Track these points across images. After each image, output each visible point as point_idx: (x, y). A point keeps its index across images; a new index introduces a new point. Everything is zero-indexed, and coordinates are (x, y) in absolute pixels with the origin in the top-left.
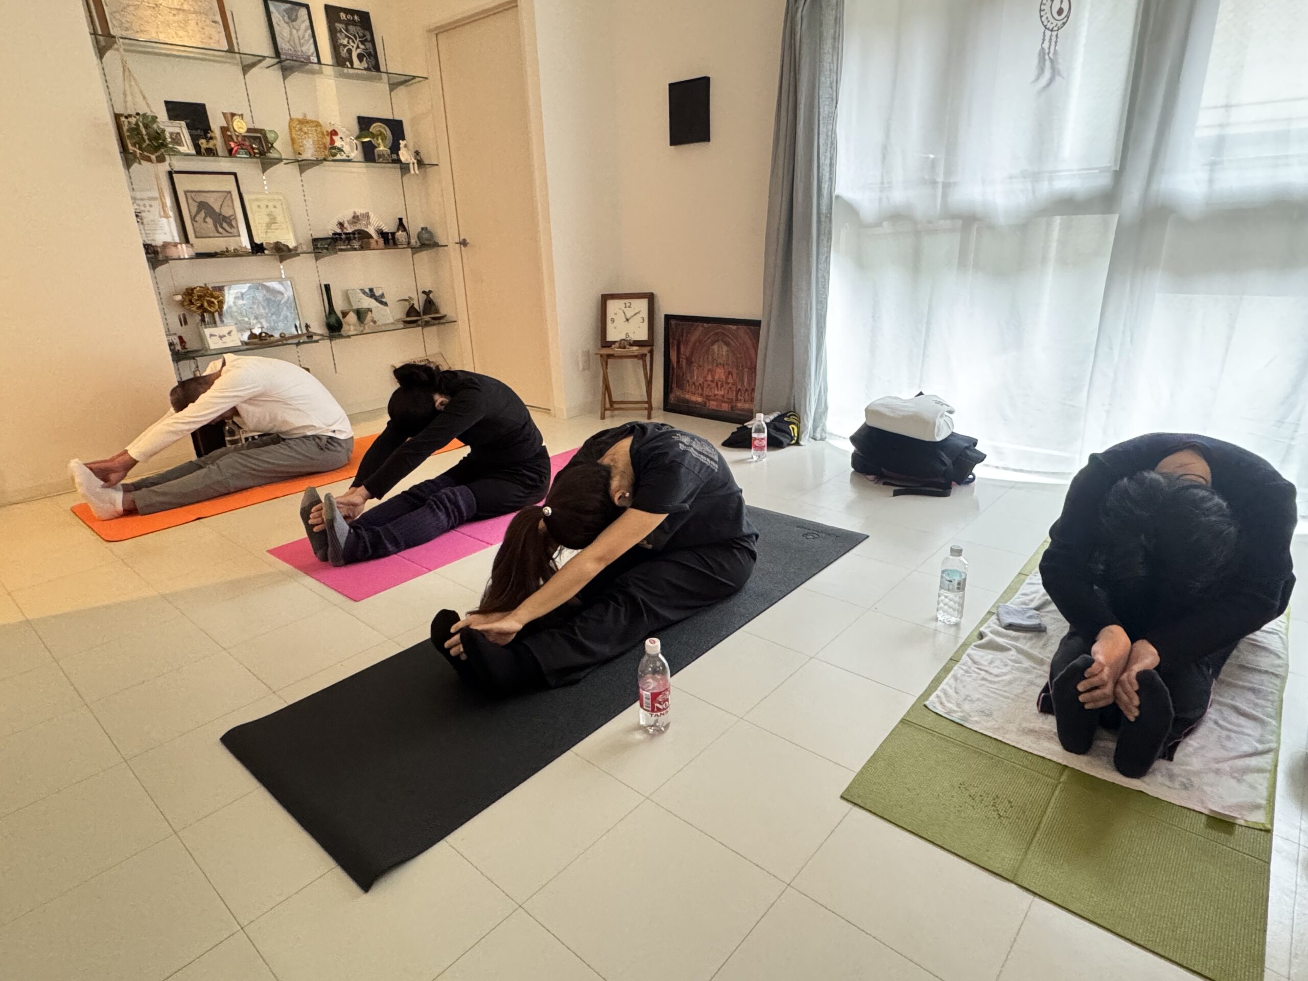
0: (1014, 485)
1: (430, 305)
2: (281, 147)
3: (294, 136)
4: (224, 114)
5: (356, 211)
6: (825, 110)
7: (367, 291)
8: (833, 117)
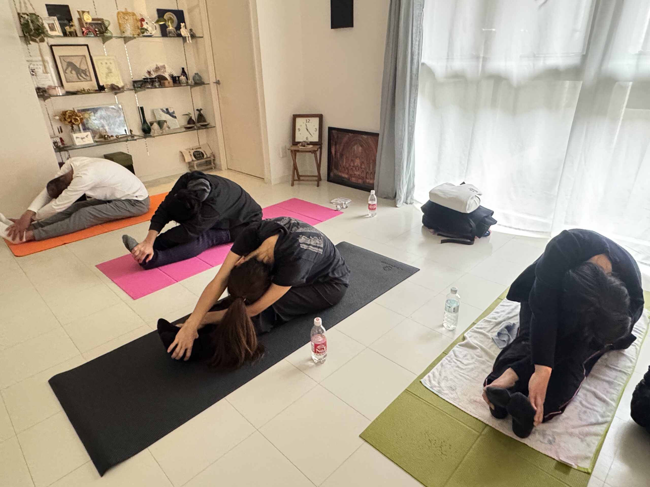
0: (515, 237)
1: (201, 117)
2: (112, 29)
3: (121, 22)
4: (78, 12)
5: (157, 64)
6: (416, 12)
7: (165, 110)
8: (421, 16)
